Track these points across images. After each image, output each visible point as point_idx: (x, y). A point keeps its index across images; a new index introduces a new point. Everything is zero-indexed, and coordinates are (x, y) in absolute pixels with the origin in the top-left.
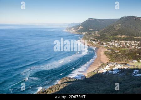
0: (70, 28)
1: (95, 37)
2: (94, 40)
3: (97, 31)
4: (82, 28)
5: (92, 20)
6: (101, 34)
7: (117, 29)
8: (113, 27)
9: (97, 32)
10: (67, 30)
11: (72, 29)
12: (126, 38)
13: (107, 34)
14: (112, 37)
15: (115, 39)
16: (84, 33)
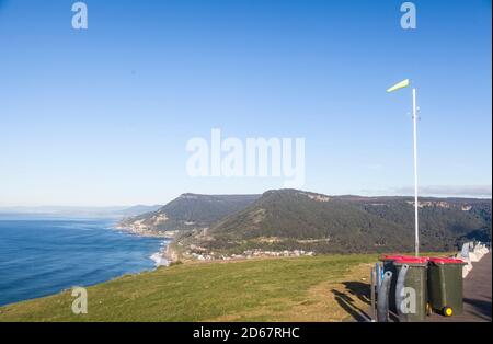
0: (131, 221)
1: (202, 244)
2: (200, 253)
3: (205, 226)
4: (165, 219)
5: (191, 200)
6: (217, 235)
7: (257, 221)
8: (245, 216)
9: (205, 230)
10: (123, 225)
11: (138, 222)
12: (280, 243)
13: (231, 234)
14: (245, 242)
15: (253, 247)
16: (170, 234)
